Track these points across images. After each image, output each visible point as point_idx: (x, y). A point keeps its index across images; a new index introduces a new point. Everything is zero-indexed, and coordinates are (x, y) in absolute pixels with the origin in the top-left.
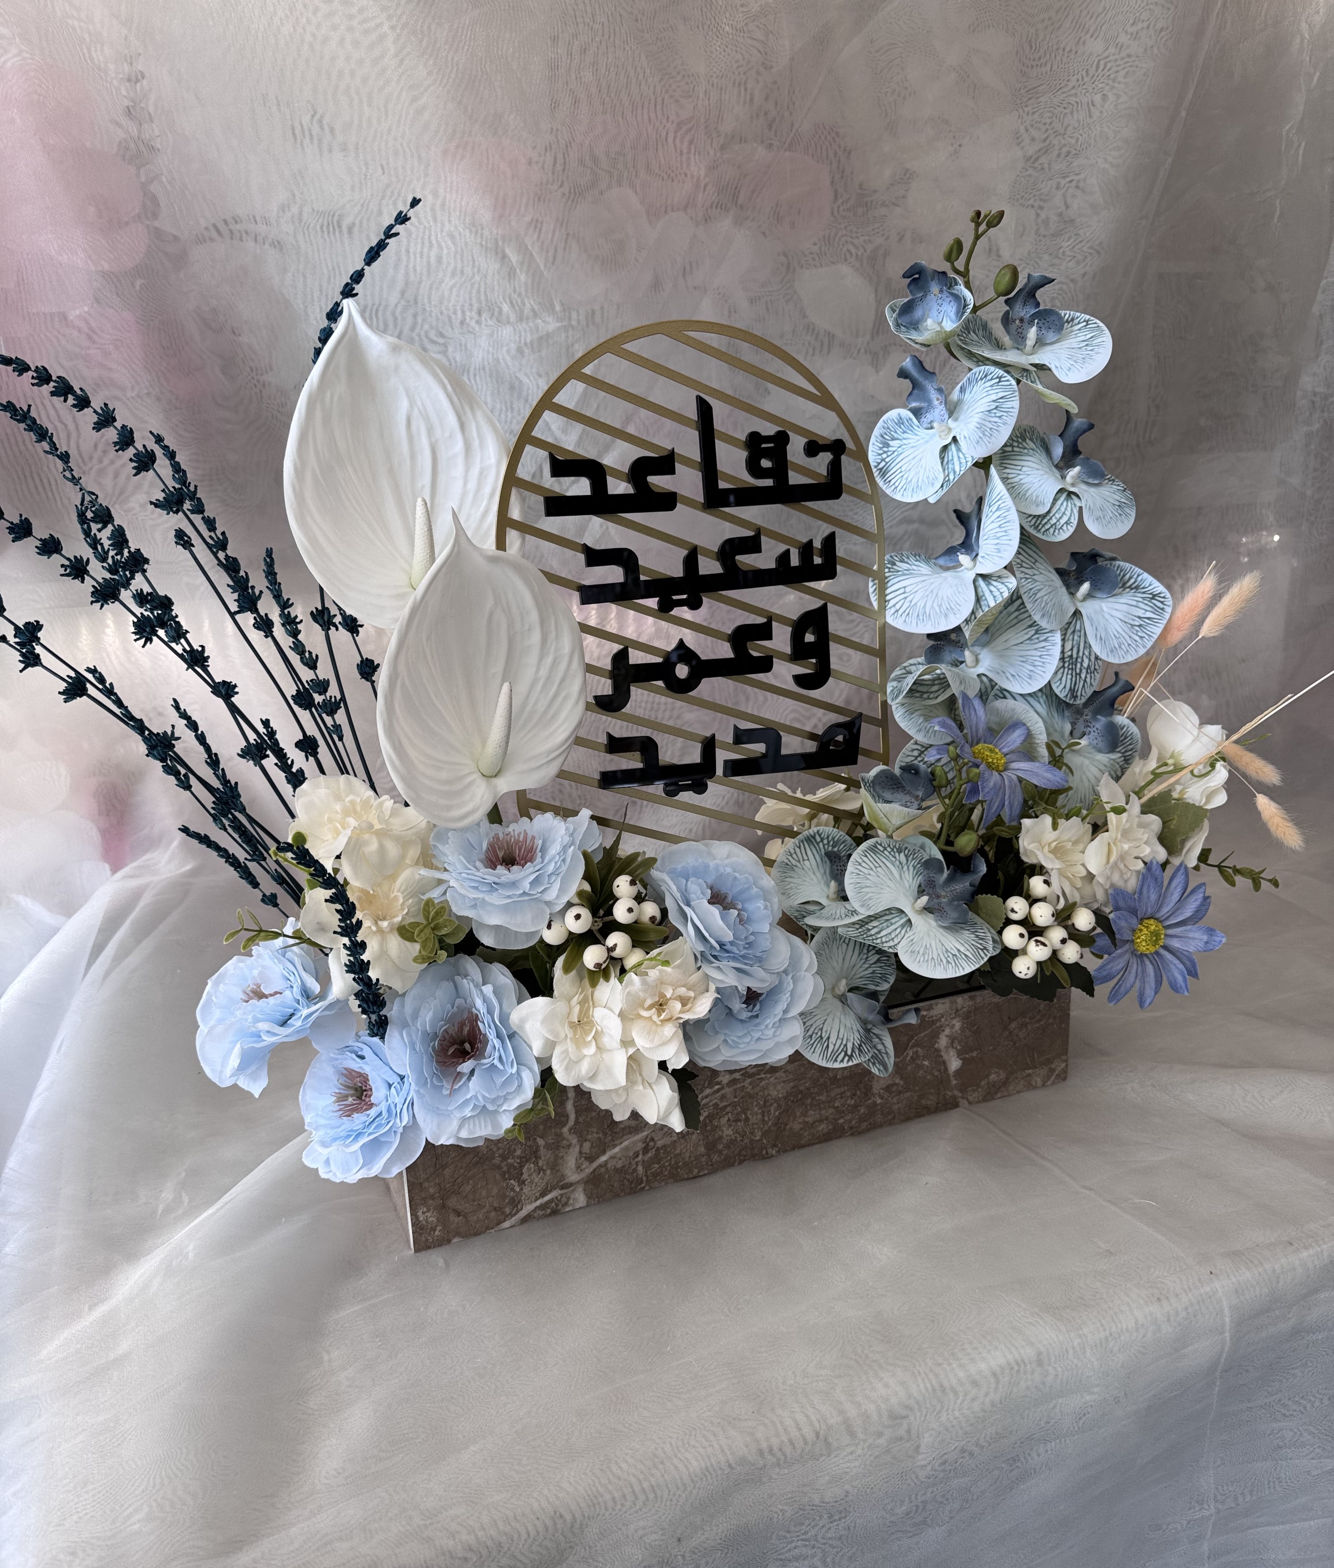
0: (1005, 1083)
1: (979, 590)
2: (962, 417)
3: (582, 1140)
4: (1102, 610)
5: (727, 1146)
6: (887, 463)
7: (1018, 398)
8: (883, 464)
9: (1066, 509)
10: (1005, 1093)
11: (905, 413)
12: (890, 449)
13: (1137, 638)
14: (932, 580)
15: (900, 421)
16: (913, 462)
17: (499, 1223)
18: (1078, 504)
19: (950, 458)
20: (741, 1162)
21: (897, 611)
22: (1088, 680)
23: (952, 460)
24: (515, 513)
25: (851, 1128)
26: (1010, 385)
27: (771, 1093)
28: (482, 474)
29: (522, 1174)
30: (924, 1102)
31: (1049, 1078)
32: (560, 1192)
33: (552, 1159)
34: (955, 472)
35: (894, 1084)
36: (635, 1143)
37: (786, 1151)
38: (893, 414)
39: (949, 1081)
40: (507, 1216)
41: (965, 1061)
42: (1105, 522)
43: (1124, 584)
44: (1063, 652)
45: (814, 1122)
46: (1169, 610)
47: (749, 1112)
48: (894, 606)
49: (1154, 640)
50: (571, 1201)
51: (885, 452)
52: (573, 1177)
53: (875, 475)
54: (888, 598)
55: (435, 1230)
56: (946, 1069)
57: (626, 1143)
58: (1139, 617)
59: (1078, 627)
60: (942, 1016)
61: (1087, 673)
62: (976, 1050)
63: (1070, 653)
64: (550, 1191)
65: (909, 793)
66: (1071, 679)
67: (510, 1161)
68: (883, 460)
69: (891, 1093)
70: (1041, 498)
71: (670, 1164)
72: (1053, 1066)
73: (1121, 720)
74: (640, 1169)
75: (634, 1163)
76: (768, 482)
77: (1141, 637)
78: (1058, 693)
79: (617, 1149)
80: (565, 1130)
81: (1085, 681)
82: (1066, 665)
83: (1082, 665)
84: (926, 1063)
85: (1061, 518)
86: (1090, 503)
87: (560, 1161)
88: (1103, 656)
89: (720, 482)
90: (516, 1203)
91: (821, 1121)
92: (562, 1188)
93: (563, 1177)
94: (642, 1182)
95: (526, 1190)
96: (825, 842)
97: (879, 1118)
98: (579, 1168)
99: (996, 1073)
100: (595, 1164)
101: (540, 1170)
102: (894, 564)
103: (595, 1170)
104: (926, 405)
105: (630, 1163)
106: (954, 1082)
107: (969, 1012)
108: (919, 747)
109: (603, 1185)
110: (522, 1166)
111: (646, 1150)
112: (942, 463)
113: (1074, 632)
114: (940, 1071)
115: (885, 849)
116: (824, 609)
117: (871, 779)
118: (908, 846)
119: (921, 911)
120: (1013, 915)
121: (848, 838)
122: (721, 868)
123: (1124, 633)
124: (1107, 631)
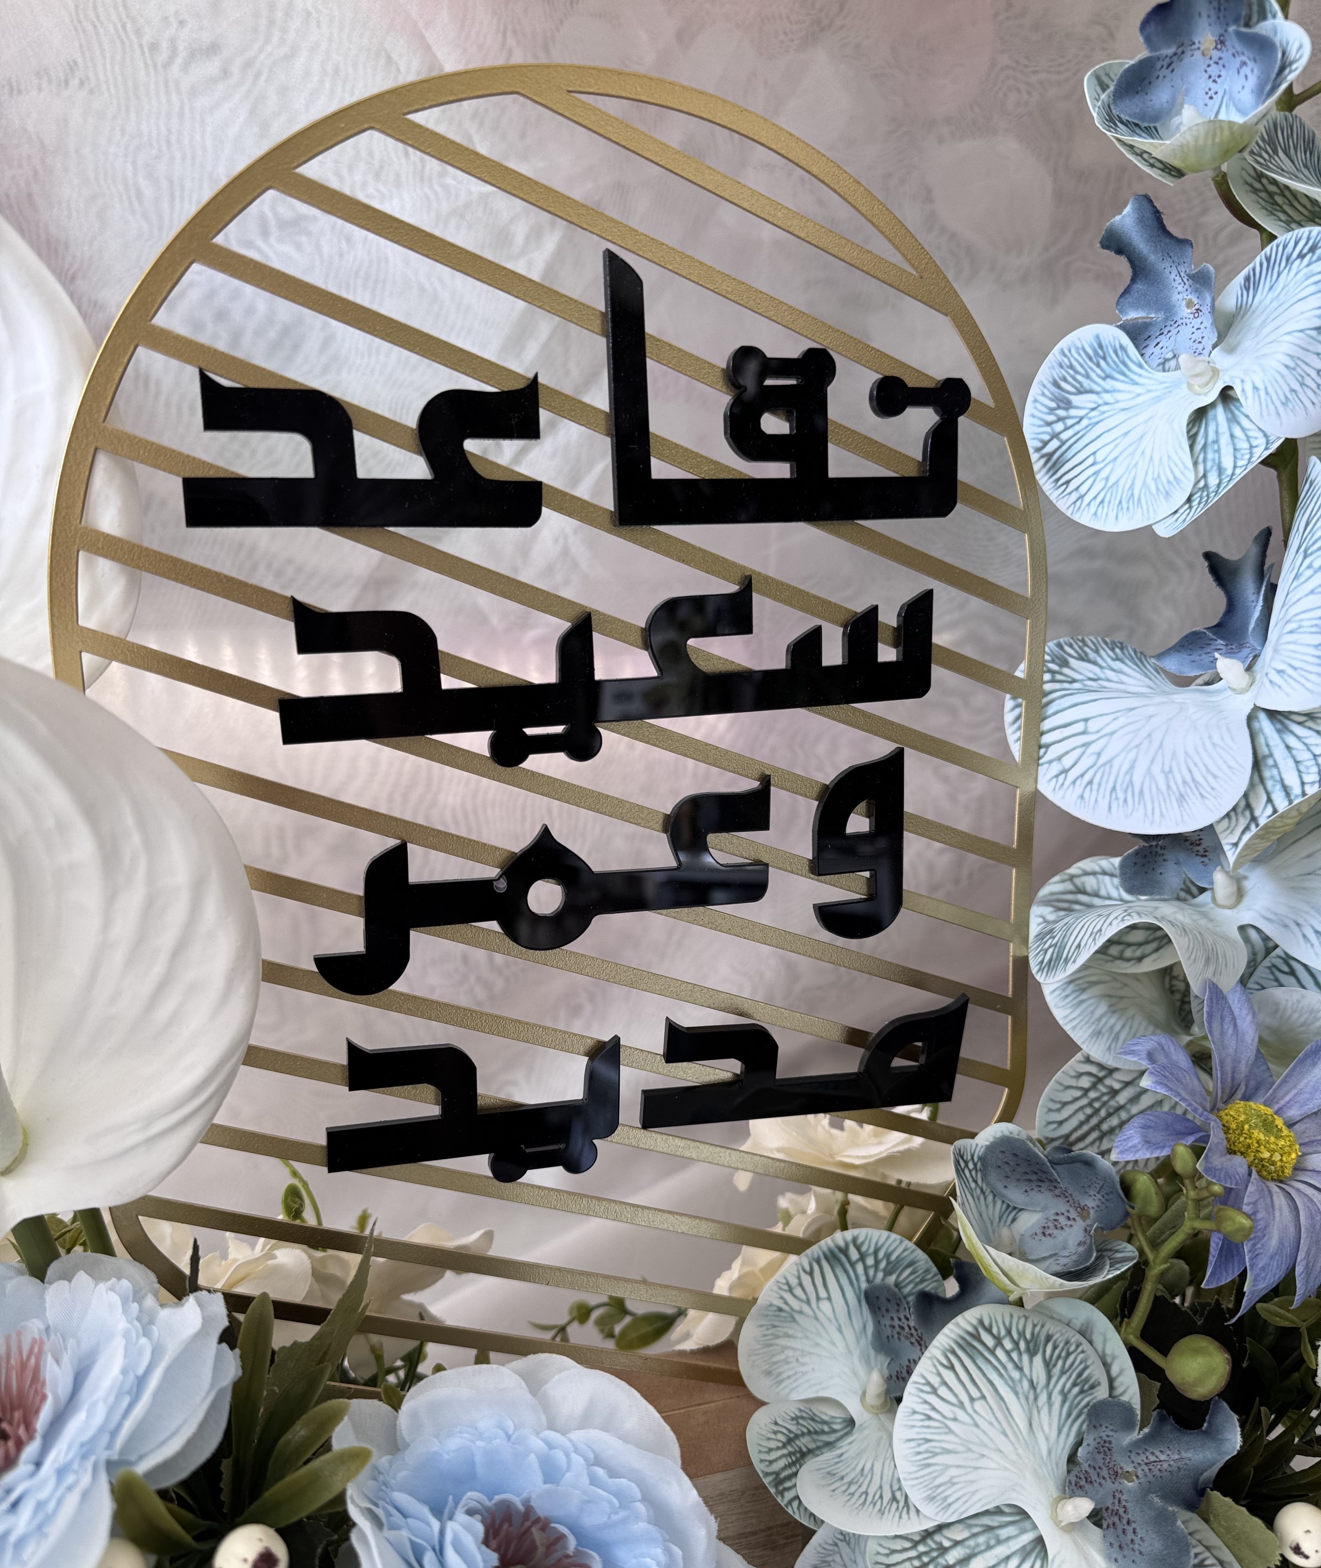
1: (1261, 740)
2: (1248, 342)
6: (1063, 442)
8: (1055, 444)
11: (1112, 335)
12: (1073, 412)
14: (1152, 710)
15: (1099, 352)
16: (1122, 443)
19: (1211, 436)
21: (1065, 771)
23: (1216, 441)
34: (1220, 470)
38: (1085, 335)
48: (1059, 758)
51: (1060, 419)
53: (1036, 467)
65: (1064, 1195)
68: (1055, 436)
76: (779, 470)
96: (870, 1261)
102: (1065, 663)
104: (1161, 316)
108: (1093, 1069)
112: (1192, 447)
115: (999, 1342)
116: (895, 761)
117: (980, 1152)
118: (1051, 1327)
119: (1072, 1527)
120: (1297, 1550)
121: (921, 1256)
122: (559, 1455)
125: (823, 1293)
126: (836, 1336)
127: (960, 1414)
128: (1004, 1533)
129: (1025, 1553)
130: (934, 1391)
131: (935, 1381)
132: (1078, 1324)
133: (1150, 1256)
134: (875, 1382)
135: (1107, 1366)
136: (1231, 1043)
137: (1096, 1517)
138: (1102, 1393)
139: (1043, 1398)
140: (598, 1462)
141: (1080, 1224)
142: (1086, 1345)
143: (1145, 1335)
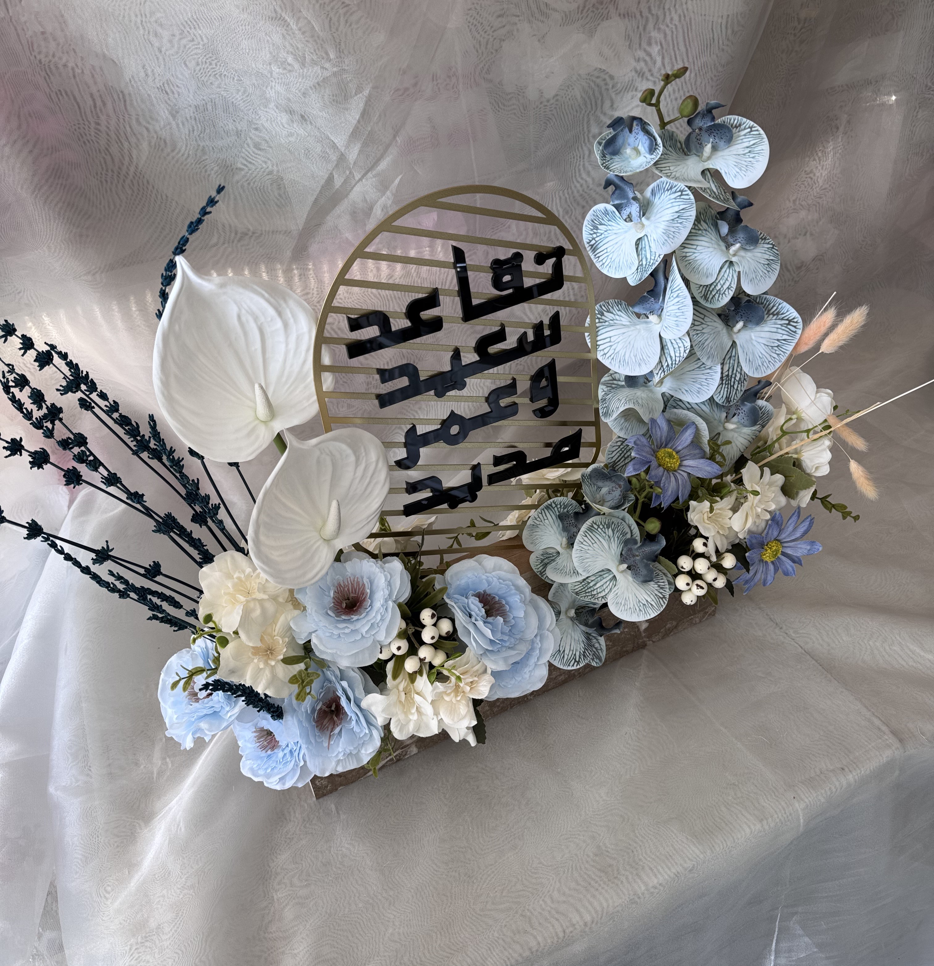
2: (652, 218)
4: (752, 339)
6: (596, 242)
7: (695, 208)
8: (593, 242)
9: (728, 276)
10: (676, 632)
11: (610, 207)
12: (599, 231)
13: (775, 356)
14: (630, 333)
15: (606, 213)
16: (616, 246)
18: (737, 270)
19: (643, 246)
21: (605, 354)
22: (739, 389)
23: (644, 250)
24: (326, 360)
25: (579, 673)
26: (689, 199)
28: (299, 339)
31: (704, 617)
32: (401, 750)
37: (539, 695)
38: (601, 206)
39: (640, 635)
41: (651, 623)
42: (756, 281)
43: (769, 311)
44: (722, 373)
46: (799, 332)
48: (603, 350)
49: (787, 355)
50: (408, 753)
51: (595, 233)
53: (588, 249)
54: (599, 343)
55: (327, 787)
58: (778, 340)
59: (733, 354)
61: (739, 383)
63: (727, 373)
64: (395, 752)
65: (614, 481)
66: (727, 390)
68: (594, 239)
70: (710, 271)
72: (707, 611)
73: (761, 403)
76: (508, 292)
77: (778, 355)
78: (718, 401)
81: (737, 389)
82: (724, 382)
83: (735, 379)
84: (626, 630)
85: (724, 284)
86: (746, 268)
88: (751, 374)
89: (473, 300)
92: (403, 748)
96: (559, 506)
99: (670, 623)
102: (602, 314)
104: (625, 201)
106: (643, 635)
108: (621, 439)
112: (637, 249)
113: (730, 357)
114: (634, 632)
115: (599, 527)
116: (553, 362)
117: (589, 473)
118: (614, 520)
119: (623, 572)
120: (682, 567)
121: (574, 502)
122: (490, 579)
123: (765, 354)
124: (753, 354)
125: (545, 518)
126: (551, 529)
127: (590, 548)
130: (582, 543)
131: (582, 541)
132: (621, 517)
133: (639, 497)
134: (565, 541)
135: (630, 527)
136: (659, 433)
137: (629, 568)
138: (629, 536)
139: (612, 539)
140: (499, 578)
141: (619, 489)
142: (623, 523)
143: (640, 518)
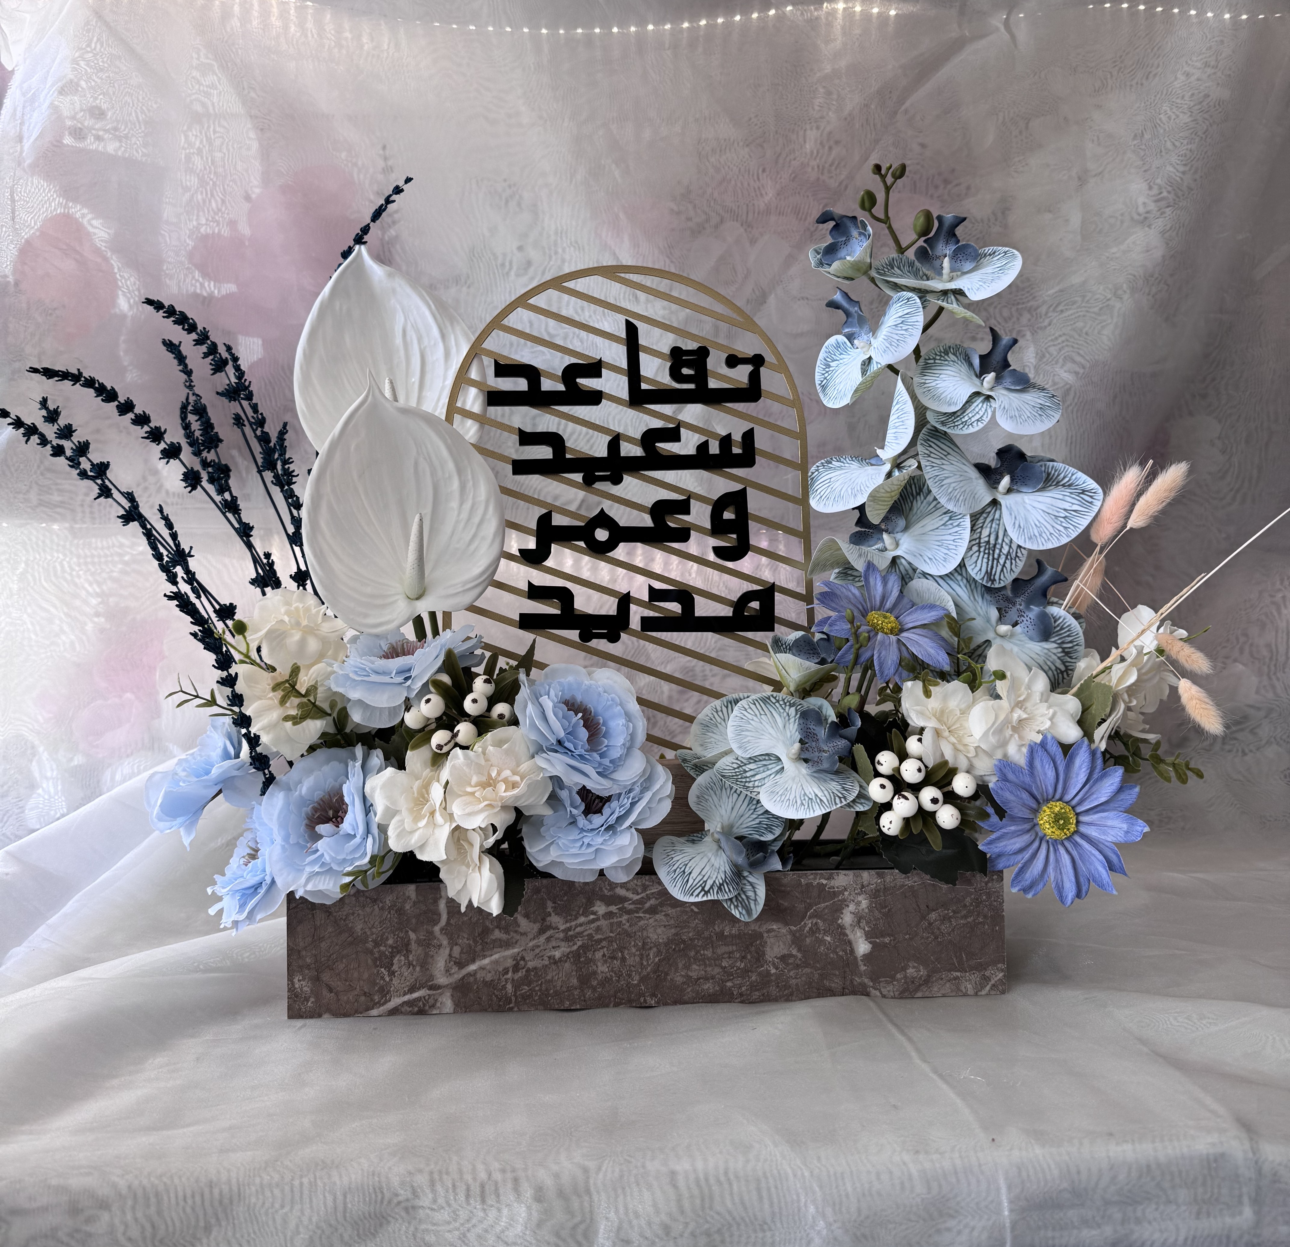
0: (927, 982)
3: (453, 943)
4: (1024, 503)
5: (602, 984)
6: (827, 380)
8: (824, 381)
10: (927, 994)
11: (841, 338)
12: (830, 369)
13: (1060, 528)
15: (838, 345)
17: (368, 1009)
18: (993, 404)
20: (617, 1005)
22: (1008, 566)
25: (741, 995)
26: (916, 302)
27: (651, 935)
29: (392, 965)
30: (826, 983)
31: (982, 988)
32: (428, 992)
33: (422, 956)
35: (791, 956)
36: (505, 958)
37: (666, 1004)
38: (832, 340)
39: (857, 966)
40: (376, 1004)
41: (875, 946)
42: (1023, 423)
45: (699, 979)
46: (1098, 503)
47: (626, 952)
49: (1080, 531)
50: (438, 1004)
51: (826, 372)
52: (442, 980)
55: (308, 1002)
56: (852, 951)
57: (496, 956)
58: (1065, 510)
59: (997, 516)
60: (846, 890)
61: (1007, 558)
62: (889, 935)
63: (987, 539)
64: (419, 989)
66: (988, 563)
67: (382, 948)
68: (824, 378)
69: (787, 964)
70: (952, 399)
71: (540, 990)
72: (987, 973)
73: (1056, 611)
74: (509, 987)
75: (503, 979)
77: (1065, 527)
78: (974, 576)
79: (486, 961)
80: (437, 929)
81: (1004, 566)
82: (982, 549)
83: (1001, 551)
84: (828, 939)
85: (972, 416)
86: (1004, 405)
87: (430, 960)
90: (385, 993)
91: (706, 979)
92: (431, 988)
93: (432, 977)
94: (510, 1002)
95: (395, 981)
97: (773, 990)
98: (447, 970)
99: (914, 967)
100: (464, 972)
101: (410, 964)
103: (464, 977)
105: (499, 979)
106: (863, 968)
107: (878, 891)
109: (471, 995)
110: (392, 957)
111: (516, 968)
113: (993, 520)
114: (844, 951)
116: (743, 492)
119: (794, 758)
120: (879, 764)
123: (1045, 523)
124: (1026, 520)
127: (755, 718)
128: (770, 767)
129: (777, 772)
139: (792, 719)
